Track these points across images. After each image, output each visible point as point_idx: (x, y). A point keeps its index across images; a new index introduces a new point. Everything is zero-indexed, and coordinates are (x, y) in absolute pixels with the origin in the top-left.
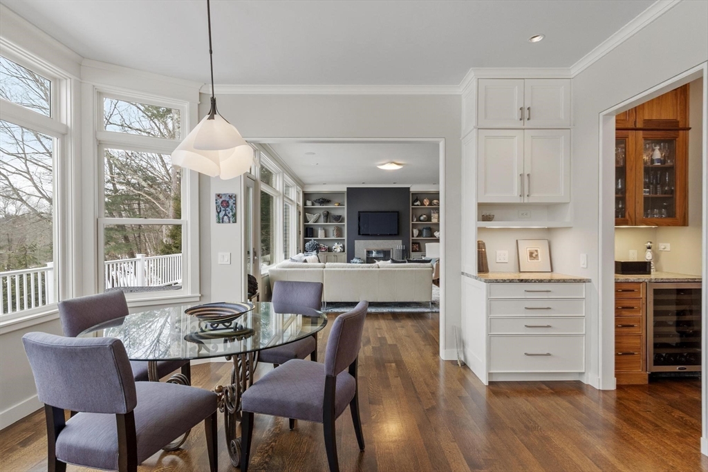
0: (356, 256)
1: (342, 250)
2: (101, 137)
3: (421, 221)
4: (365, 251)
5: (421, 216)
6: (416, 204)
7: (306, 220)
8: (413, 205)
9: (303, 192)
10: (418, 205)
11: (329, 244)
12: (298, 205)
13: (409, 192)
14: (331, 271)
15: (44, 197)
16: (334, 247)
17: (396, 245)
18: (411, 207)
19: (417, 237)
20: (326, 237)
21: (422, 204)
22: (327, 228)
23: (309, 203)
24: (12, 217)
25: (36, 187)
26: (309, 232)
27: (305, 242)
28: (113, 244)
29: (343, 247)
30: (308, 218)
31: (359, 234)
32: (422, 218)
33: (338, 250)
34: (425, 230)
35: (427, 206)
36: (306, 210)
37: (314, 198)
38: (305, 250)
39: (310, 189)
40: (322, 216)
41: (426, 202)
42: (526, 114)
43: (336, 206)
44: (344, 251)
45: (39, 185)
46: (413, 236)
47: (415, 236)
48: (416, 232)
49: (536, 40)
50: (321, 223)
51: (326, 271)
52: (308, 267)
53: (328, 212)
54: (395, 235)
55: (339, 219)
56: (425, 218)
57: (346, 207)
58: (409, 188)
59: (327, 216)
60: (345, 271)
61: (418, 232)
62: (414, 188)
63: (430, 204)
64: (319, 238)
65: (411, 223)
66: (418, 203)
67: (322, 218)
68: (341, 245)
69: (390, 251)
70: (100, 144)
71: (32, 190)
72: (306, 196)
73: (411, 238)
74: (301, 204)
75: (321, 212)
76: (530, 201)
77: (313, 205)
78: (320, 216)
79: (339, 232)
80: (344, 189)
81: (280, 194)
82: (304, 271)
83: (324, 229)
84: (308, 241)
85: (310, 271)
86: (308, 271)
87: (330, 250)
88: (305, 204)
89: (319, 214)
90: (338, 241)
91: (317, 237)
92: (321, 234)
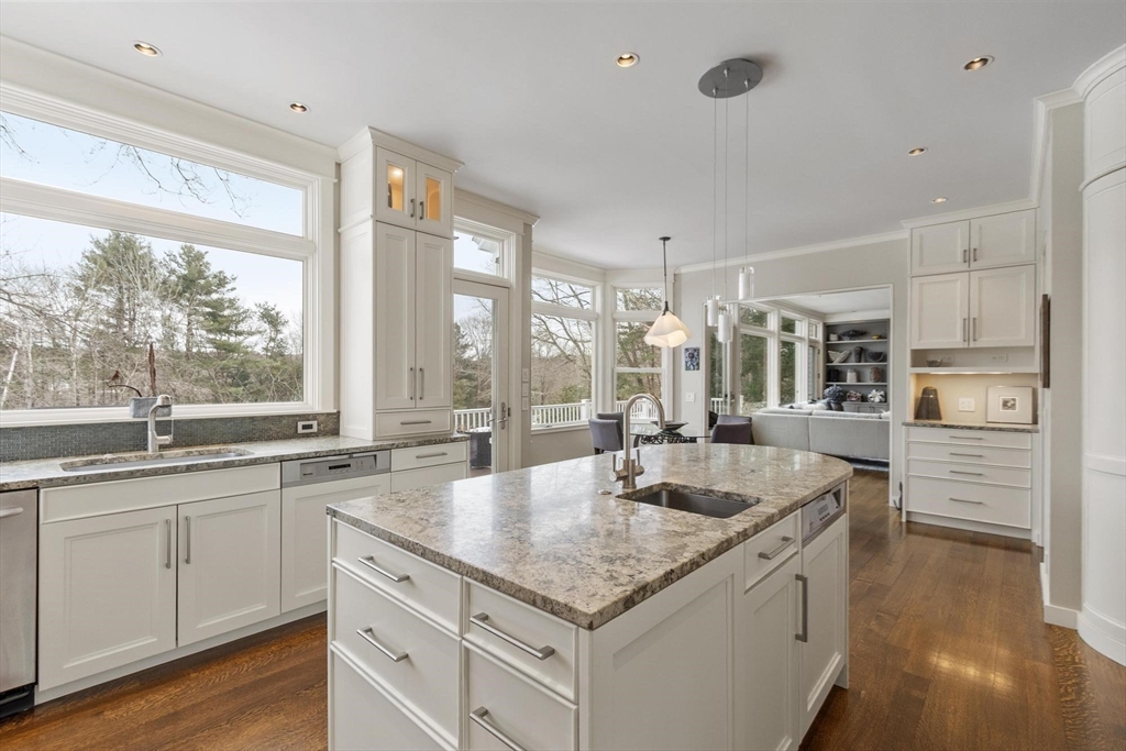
1: (884, 399)
2: (616, 316)
7: (828, 359)
9: (824, 324)
11: (864, 391)
12: (814, 342)
15: (571, 339)
16: (870, 396)
20: (858, 382)
22: (861, 370)
23: (833, 338)
24: (544, 358)
25: (565, 329)
26: (833, 374)
27: (826, 387)
28: (627, 387)
29: (885, 396)
30: (832, 358)
33: (877, 400)
36: (828, 347)
37: (841, 331)
39: (833, 320)
40: (853, 354)
42: (970, 256)
43: (875, 339)
44: (886, 400)
45: (567, 327)
49: (939, 200)
50: (852, 363)
53: (862, 349)
55: (879, 356)
59: (861, 353)
64: (848, 382)
67: (853, 357)
68: (882, 393)
70: (614, 320)
71: (562, 333)
72: (829, 329)
74: (821, 339)
75: (852, 349)
76: (978, 346)
77: (840, 339)
78: (850, 354)
79: (879, 375)
83: (855, 371)
84: (831, 386)
87: (864, 399)
88: (827, 339)
89: (848, 352)
90: (878, 388)
91: (845, 381)
92: (851, 378)
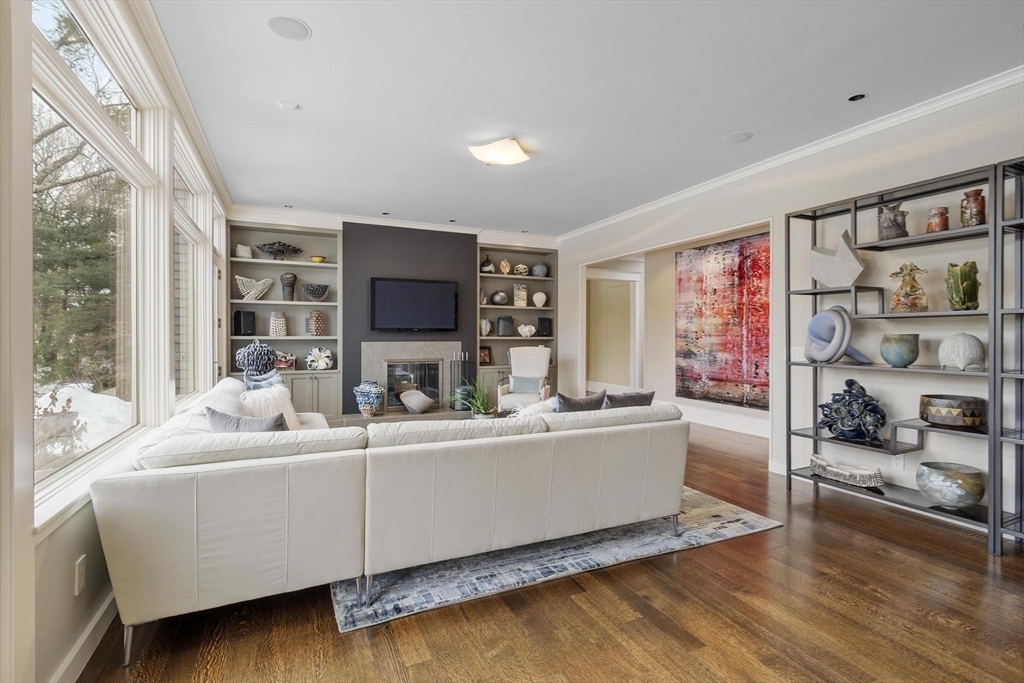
0: (363, 378)
1: (331, 364)
3: (495, 304)
4: (385, 364)
5: (496, 293)
6: (486, 269)
7: (234, 292)
8: (481, 272)
9: (228, 221)
10: (490, 272)
11: (299, 352)
12: (214, 251)
13: (476, 243)
14: (396, 457)
16: (310, 359)
17: (447, 353)
18: (479, 274)
19: (488, 335)
20: (288, 334)
21: (498, 270)
22: (290, 314)
23: (244, 253)
26: (242, 322)
27: (233, 347)
29: (334, 358)
30: (242, 288)
31: (373, 328)
32: (497, 298)
33: (321, 364)
34: (501, 323)
35: (506, 276)
36: (235, 268)
37: (258, 240)
38: (233, 369)
39: (248, 217)
40: (280, 286)
41: (505, 267)
43: (316, 262)
44: (335, 367)
46: (481, 335)
47: (484, 333)
48: (485, 326)
50: (278, 299)
51: (378, 459)
52: (297, 449)
53: (295, 277)
54: (451, 330)
55: (321, 292)
56: (503, 298)
57: (340, 265)
58: (476, 236)
59: (292, 286)
60: (448, 452)
61: (489, 325)
62: (485, 238)
63: (511, 272)
64: (272, 336)
65: (479, 306)
66: (491, 268)
67: (279, 290)
68: (328, 353)
69: (437, 365)
72: (236, 233)
73: (479, 338)
74: (222, 249)
75: (277, 275)
77: (254, 255)
78: (273, 285)
79: (324, 323)
80: (335, 224)
81: (159, 184)
82: (284, 469)
83: (284, 316)
84: (245, 344)
85: (312, 467)
86: (299, 467)
87: (299, 365)
88: (233, 253)
89: (270, 281)
90: (320, 345)
91: (266, 333)
92: (276, 328)
